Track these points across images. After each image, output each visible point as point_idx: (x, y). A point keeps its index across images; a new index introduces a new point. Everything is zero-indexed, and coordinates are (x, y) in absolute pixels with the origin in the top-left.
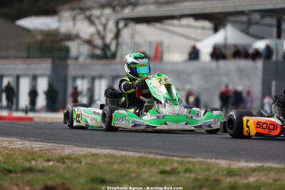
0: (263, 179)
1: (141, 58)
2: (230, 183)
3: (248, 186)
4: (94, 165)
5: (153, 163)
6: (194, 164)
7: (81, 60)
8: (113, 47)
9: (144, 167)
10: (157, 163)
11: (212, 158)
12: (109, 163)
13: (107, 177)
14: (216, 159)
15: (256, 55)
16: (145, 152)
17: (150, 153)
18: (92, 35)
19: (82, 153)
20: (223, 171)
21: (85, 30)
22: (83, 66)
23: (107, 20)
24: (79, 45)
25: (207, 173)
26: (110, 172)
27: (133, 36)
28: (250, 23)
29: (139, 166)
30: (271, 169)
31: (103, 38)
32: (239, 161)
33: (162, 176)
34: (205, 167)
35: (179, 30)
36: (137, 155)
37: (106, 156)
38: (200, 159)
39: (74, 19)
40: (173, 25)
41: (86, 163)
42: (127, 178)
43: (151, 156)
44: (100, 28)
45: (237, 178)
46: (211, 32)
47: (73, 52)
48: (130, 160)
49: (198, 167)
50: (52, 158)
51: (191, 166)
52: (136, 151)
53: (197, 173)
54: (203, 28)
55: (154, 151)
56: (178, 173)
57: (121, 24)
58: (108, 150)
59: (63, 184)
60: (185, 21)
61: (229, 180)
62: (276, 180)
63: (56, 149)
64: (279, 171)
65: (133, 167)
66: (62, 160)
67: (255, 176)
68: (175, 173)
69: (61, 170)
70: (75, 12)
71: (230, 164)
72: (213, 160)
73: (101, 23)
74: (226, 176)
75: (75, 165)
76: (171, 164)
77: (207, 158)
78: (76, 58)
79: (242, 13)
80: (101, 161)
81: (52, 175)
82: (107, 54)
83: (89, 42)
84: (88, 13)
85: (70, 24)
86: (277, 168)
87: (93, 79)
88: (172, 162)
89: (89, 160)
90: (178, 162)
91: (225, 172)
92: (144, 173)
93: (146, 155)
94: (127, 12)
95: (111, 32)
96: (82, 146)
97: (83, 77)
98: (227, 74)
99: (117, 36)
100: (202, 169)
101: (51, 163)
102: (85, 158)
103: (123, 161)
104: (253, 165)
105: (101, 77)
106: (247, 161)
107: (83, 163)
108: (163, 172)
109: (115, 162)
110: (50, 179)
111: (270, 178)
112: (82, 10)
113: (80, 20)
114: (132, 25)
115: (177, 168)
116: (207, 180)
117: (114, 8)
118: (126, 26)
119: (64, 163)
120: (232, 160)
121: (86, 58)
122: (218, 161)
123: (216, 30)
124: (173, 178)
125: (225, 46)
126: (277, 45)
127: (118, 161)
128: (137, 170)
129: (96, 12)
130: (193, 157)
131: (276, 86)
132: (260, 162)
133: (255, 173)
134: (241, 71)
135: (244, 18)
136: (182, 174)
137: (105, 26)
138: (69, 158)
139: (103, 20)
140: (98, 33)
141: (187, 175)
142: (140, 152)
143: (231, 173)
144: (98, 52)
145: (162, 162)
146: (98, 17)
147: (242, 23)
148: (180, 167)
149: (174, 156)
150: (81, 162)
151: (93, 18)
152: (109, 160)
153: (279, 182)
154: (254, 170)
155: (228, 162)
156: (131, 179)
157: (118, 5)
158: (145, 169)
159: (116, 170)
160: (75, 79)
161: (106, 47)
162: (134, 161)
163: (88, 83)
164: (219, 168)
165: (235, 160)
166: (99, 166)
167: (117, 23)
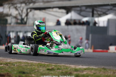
0: (89, 73)
1: (42, 23)
2: (76, 74)
3: (83, 75)
4: (20, 66)
5: (44, 66)
6: (61, 66)
7: (12, 24)
8: (25, 20)
9: (40, 67)
10: (46, 66)
11: (68, 64)
12: (26, 65)
13: (26, 71)
14: (70, 64)
15: (83, 24)
16: (40, 62)
17: (43, 62)
18: (17, 15)
19: (15, 62)
20: (73, 69)
21: (14, 12)
22: (13, 27)
23: (23, 9)
24: (12, 18)
25: (66, 70)
26: (27, 69)
27: (33, 15)
28: (81, 11)
29: (38, 67)
30: (93, 69)
31: (21, 16)
32: (79, 66)
33: (48, 71)
34: (65, 68)
35: (52, 13)
36: (37, 62)
37: (24, 63)
38: (63, 65)
39: (10, 8)
40: (50, 11)
41: (17, 65)
42: (33, 72)
43: (43, 63)
44: (20, 12)
45: (79, 72)
46: (65, 14)
47: (9, 21)
48: (34, 65)
49: (62, 67)
50: (3, 63)
51: (60, 67)
52: (37, 61)
53: (62, 70)
54: (62, 12)
55: (44, 61)
56: (55, 70)
57: (29, 10)
58: (25, 61)
59: (8, 74)
60: (55, 10)
61: (75, 73)
62: (95, 73)
63: (4, 60)
64: (96, 70)
65: (36, 67)
66: (7, 64)
67: (86, 72)
68: (54, 70)
69: (7, 68)
70: (10, 5)
71: (75, 67)
72: (68, 65)
73: (20, 10)
74: (74, 71)
75: (12, 66)
76: (51, 66)
77: (66, 64)
78: (10, 24)
79: (78, 7)
80: (23, 65)
81: (3, 70)
82: (22, 22)
83: (16, 17)
84: (15, 6)
85: (8, 10)
86: (95, 69)
87: (17, 32)
88: (52, 65)
89: (18, 64)
90: (54, 66)
91: (74, 70)
92: (41, 70)
93: (41, 63)
94: (31, 5)
95: (24, 13)
96: (15, 59)
97: (13, 32)
98: (72, 31)
99: (27, 15)
100: (64, 68)
101: (2, 65)
102: (16, 64)
103: (32, 65)
104: (85, 67)
105: (20, 32)
106: (82, 66)
107: (15, 65)
108: (48, 70)
109: (29, 65)
110: (2, 72)
111: (92, 72)
112: (13, 4)
113: (12, 8)
114: (33, 11)
115: (54, 68)
116: (66, 73)
117: (26, 4)
118: (31, 11)
119: (8, 65)
120: (76, 65)
121: (14, 24)
122: (71, 65)
123: (67, 13)
124: (52, 72)
125: (71, 20)
126: (92, 20)
127: (30, 65)
128: (38, 68)
129: (19, 5)
130: (60, 64)
131: (92, 36)
132: (88, 66)
133: (86, 71)
134: (77, 30)
135: (79, 9)
136: (56, 70)
137: (22, 11)
138: (9, 63)
139: (21, 9)
140: (19, 14)
141: (58, 71)
142: (38, 61)
143: (76, 70)
144: (19, 21)
145: (48, 65)
146: (20, 7)
147: (78, 11)
148: (55, 68)
149: (52, 63)
150: (14, 65)
151: (17, 8)
152: (26, 64)
153: (96, 74)
154: (85, 69)
155: (74, 66)
156: (35, 72)
157: (27, 3)
158: (41, 68)
159: (29, 68)
160: (9, 32)
161: (22, 19)
162: (36, 65)
163: (15, 34)
164: (71, 68)
165: (77, 65)
166: (22, 67)
167: (27, 10)
